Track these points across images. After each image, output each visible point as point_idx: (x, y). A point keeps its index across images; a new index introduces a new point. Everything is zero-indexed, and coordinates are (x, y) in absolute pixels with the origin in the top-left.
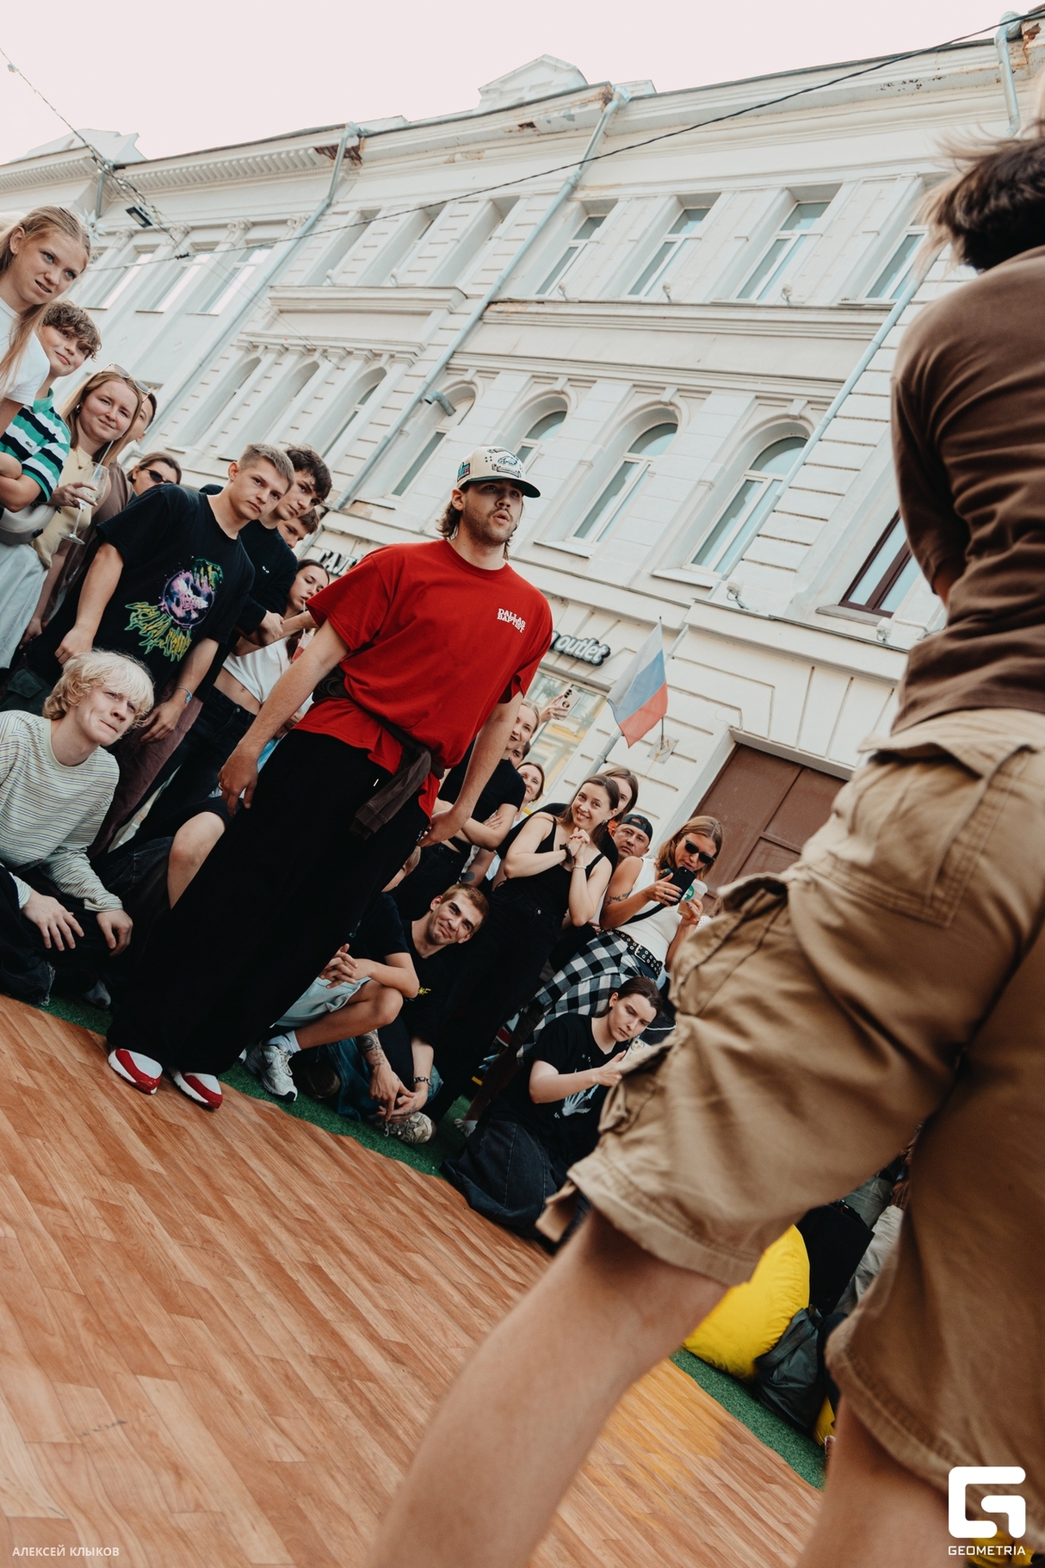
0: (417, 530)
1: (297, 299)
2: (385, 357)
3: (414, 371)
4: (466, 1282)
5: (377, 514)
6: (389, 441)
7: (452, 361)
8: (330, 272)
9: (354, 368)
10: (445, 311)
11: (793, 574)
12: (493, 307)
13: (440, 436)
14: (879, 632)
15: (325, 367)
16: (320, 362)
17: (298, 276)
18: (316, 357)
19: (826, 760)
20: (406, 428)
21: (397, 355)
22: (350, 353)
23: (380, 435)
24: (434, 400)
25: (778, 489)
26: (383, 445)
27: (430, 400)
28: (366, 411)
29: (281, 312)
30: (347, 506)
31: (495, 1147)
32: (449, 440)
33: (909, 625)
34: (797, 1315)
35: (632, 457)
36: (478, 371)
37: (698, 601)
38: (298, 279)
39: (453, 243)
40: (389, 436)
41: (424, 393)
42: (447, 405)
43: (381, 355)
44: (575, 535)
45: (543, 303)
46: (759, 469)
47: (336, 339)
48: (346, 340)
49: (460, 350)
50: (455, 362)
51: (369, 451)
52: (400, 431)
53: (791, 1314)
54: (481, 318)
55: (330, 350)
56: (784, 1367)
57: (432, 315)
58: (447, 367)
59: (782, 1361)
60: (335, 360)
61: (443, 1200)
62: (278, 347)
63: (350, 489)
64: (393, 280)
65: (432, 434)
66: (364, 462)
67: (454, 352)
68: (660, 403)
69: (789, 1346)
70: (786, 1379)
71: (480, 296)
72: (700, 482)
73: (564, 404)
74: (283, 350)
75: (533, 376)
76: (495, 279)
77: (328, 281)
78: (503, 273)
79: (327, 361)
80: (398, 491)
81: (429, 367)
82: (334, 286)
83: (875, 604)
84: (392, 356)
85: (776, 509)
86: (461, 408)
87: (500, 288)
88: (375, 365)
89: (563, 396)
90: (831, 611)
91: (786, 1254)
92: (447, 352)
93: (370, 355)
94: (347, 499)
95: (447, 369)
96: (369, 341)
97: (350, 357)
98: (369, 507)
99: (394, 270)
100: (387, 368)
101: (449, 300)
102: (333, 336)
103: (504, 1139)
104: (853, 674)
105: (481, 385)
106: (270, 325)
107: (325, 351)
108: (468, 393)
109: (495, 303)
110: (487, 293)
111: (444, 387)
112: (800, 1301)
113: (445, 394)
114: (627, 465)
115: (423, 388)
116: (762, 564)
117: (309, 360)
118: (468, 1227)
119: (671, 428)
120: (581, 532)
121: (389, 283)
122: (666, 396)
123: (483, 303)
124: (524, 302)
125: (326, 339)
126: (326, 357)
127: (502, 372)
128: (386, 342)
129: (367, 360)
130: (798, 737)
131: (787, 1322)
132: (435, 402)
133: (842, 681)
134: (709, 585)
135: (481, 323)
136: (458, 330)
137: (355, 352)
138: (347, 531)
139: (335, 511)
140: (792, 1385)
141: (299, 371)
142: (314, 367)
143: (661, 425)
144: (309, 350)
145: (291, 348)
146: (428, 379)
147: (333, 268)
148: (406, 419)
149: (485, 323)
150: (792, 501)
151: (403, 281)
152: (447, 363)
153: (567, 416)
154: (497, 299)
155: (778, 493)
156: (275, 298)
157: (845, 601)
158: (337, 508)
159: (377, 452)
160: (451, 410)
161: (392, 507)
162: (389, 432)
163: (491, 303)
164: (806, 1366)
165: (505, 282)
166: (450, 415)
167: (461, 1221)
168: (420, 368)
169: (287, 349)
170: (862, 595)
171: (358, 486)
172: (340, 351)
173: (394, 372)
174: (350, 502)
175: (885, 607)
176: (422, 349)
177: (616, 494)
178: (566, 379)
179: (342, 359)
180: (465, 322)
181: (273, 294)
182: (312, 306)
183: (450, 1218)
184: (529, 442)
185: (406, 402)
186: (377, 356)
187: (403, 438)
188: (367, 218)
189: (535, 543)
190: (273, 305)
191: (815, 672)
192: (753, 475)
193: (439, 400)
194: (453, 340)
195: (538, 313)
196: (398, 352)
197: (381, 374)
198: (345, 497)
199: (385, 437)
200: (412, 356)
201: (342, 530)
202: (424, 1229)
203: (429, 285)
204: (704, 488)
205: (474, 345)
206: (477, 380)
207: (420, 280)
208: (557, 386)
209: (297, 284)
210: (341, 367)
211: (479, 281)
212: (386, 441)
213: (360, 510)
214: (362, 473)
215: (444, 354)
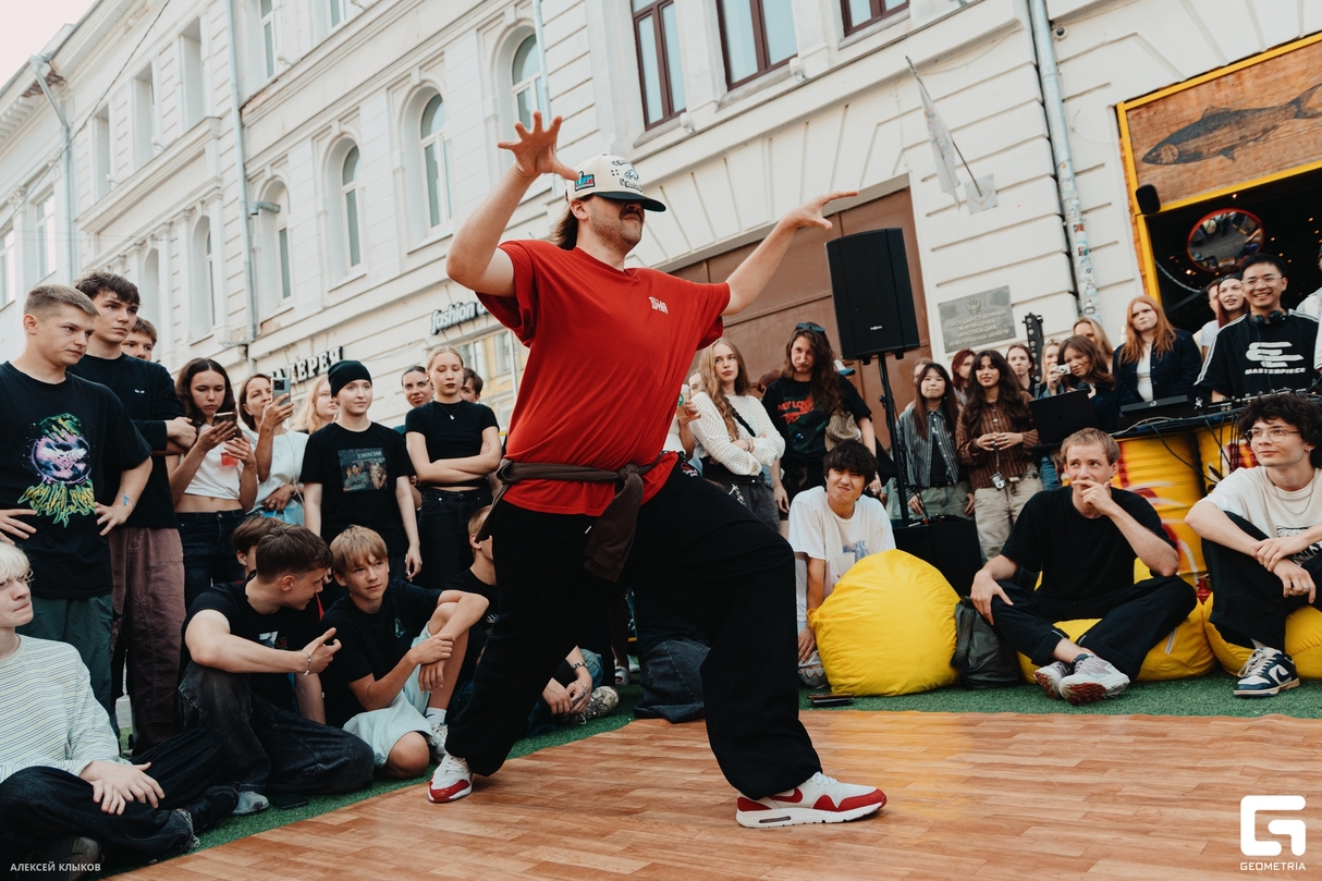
0: (320, 309)
1: (102, 214)
2: (199, 207)
3: (228, 199)
4: (690, 779)
5: (284, 321)
6: (250, 263)
7: (248, 172)
8: (108, 177)
9: (183, 232)
10: (213, 141)
11: (598, 134)
12: (245, 111)
13: (283, 232)
14: (686, 127)
15: (162, 247)
16: (155, 247)
17: (89, 198)
18: (150, 245)
19: (718, 243)
20: (255, 245)
21: (205, 199)
22: (171, 224)
23: (240, 264)
24: (257, 209)
25: (543, 84)
26: (248, 270)
27: (254, 211)
28: (216, 255)
29: (98, 233)
30: (259, 332)
31: (661, 670)
32: (291, 230)
33: (702, 107)
34: (957, 609)
35: (427, 141)
36: (272, 165)
37: (549, 204)
38: (91, 200)
39: (179, 86)
40: (247, 259)
41: (247, 210)
42: (270, 206)
43: (194, 208)
44: (432, 226)
45: (277, 80)
46: (520, 80)
47: (153, 222)
48: (160, 216)
49: (247, 160)
50: (251, 170)
51: (242, 282)
52: (252, 251)
53: (952, 614)
54: (242, 126)
55: (155, 233)
56: (973, 653)
57: (207, 151)
58: (248, 180)
59: (968, 650)
60: (165, 237)
61: (647, 736)
62: (118, 259)
63: (251, 319)
64: (158, 147)
65: (277, 235)
66: (245, 292)
67: (244, 165)
68: (415, 87)
69: (966, 636)
70: (980, 659)
71: (229, 110)
72: (486, 121)
73: (351, 141)
74: (122, 259)
75: (313, 138)
76: (229, 89)
77: (113, 185)
78: (232, 80)
79: (159, 242)
80: (286, 293)
81: (235, 189)
82: (121, 184)
83: (670, 111)
84: (203, 202)
85: (551, 97)
86: (282, 201)
87: (238, 94)
88: (196, 218)
89: (345, 136)
90: (643, 139)
91: (918, 576)
92: (238, 169)
93: (187, 214)
94: (255, 327)
95: (249, 180)
96: (178, 204)
97: (174, 226)
98: (274, 320)
99: (153, 140)
100: (206, 213)
101: (209, 131)
102: (149, 220)
103: (663, 659)
104: (690, 170)
105: (281, 173)
106: (98, 249)
107: (152, 236)
108: (278, 187)
109: (244, 106)
110: (233, 104)
111: (258, 194)
112: (951, 600)
113: (262, 199)
114: (429, 149)
115: (243, 207)
116: (572, 143)
117: (147, 252)
118: (677, 739)
119: (436, 100)
120: (435, 221)
121: (157, 151)
122: (415, 80)
123: (235, 113)
124: (263, 90)
125: (146, 227)
126: (157, 239)
127: (289, 152)
128: (190, 195)
129: (188, 219)
130: (688, 242)
131: (953, 621)
132: (260, 211)
133: (687, 181)
134: (548, 188)
135: (246, 130)
136: (233, 147)
137: (174, 220)
138: (272, 349)
139: (253, 342)
140: (986, 660)
141: (146, 264)
142: (154, 254)
143: (429, 103)
144: (141, 244)
145: (126, 253)
146: (241, 198)
147: (109, 173)
148: (250, 239)
149: (249, 127)
150: (557, 84)
151: (166, 143)
152: (246, 176)
153: (359, 148)
154: (243, 103)
155: (544, 86)
156: (85, 227)
157: (648, 125)
158: (252, 339)
159: (248, 277)
160: (276, 208)
161: (289, 307)
162: (244, 257)
163: (241, 110)
164: (986, 639)
165: (238, 86)
166: (278, 212)
167: (669, 739)
168: (229, 197)
169: (125, 256)
170: (656, 113)
171: (254, 312)
172: (162, 227)
173: (213, 212)
174: (259, 327)
175: (677, 108)
176: (221, 180)
177: (437, 176)
178: (337, 122)
179: (169, 232)
180: (234, 137)
181: (82, 225)
182: (117, 212)
183: (658, 744)
184: (348, 187)
185: (240, 227)
186: (192, 210)
187: (258, 254)
188: (103, 117)
189: (409, 254)
190: (88, 234)
191: (665, 189)
192: (519, 87)
193: (261, 206)
194: (235, 157)
195: (279, 91)
196: (204, 196)
197: (205, 221)
198: (251, 327)
199: (245, 263)
200: (217, 190)
201: (268, 351)
202: (637, 766)
203: (187, 130)
204: (493, 123)
205: (253, 150)
206: (276, 172)
207: (178, 132)
208: (335, 131)
209: (93, 203)
210: (173, 237)
211: (218, 100)
212: (248, 266)
213: (269, 327)
214: (250, 300)
215: (238, 171)
